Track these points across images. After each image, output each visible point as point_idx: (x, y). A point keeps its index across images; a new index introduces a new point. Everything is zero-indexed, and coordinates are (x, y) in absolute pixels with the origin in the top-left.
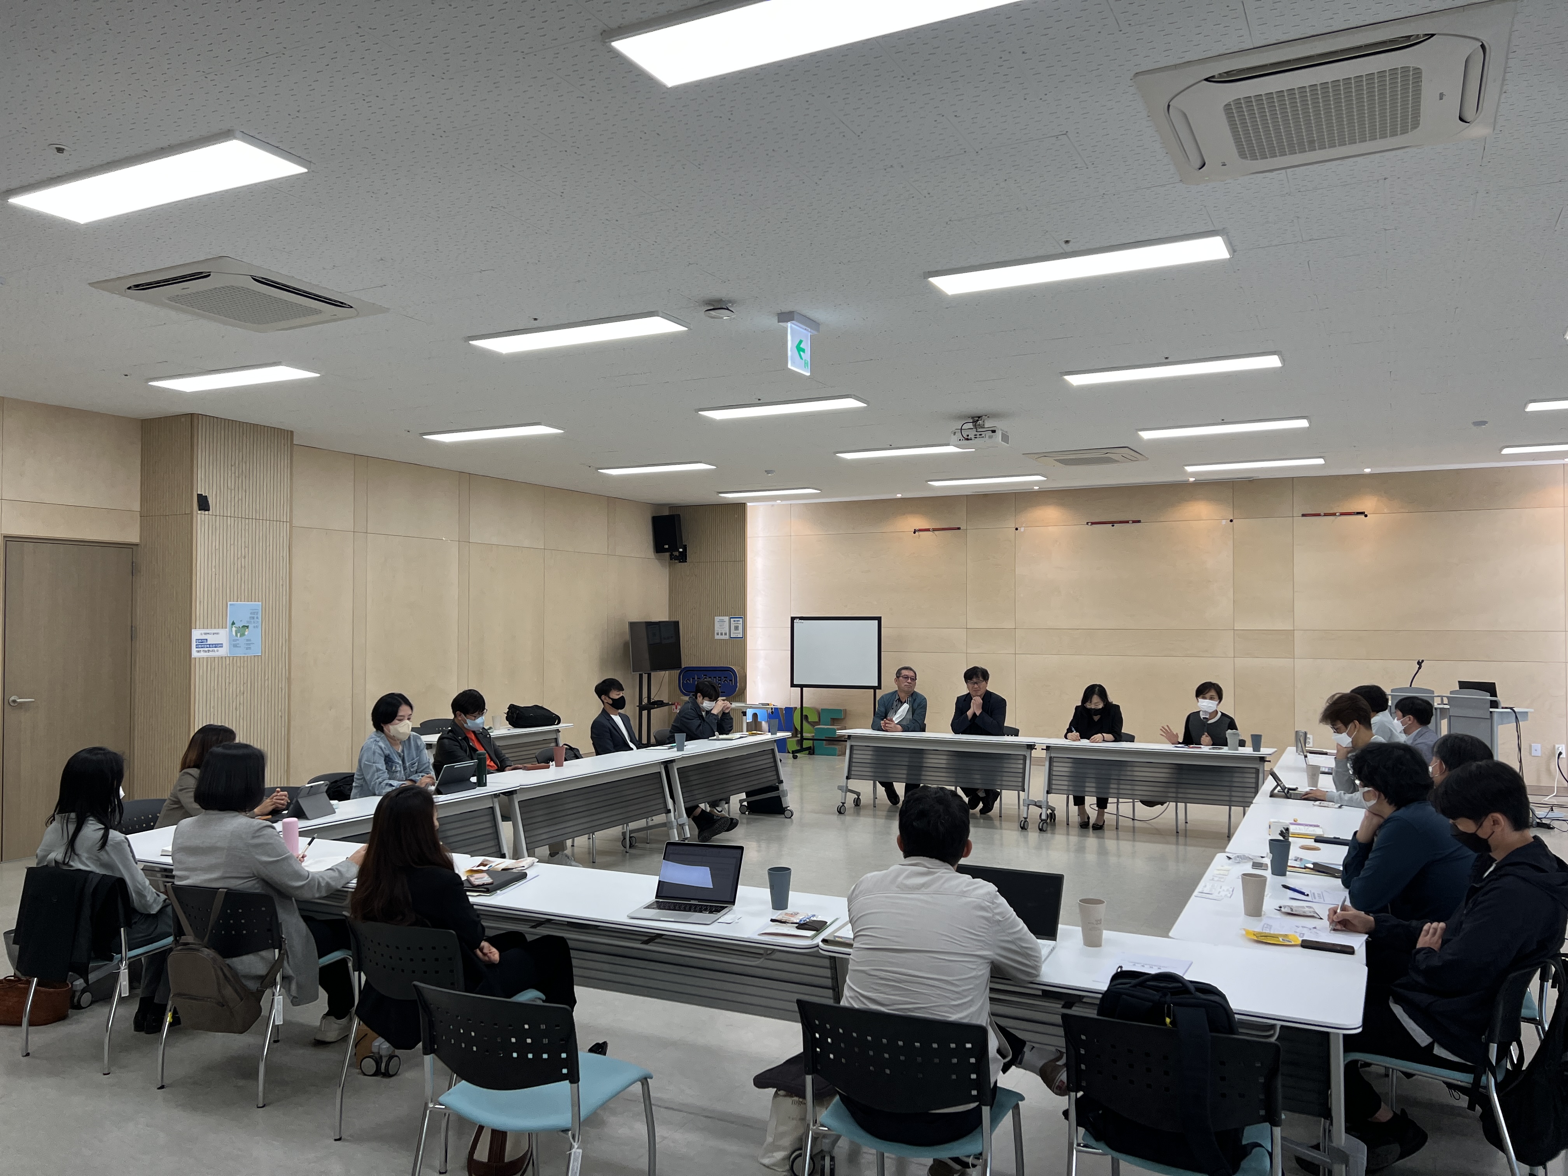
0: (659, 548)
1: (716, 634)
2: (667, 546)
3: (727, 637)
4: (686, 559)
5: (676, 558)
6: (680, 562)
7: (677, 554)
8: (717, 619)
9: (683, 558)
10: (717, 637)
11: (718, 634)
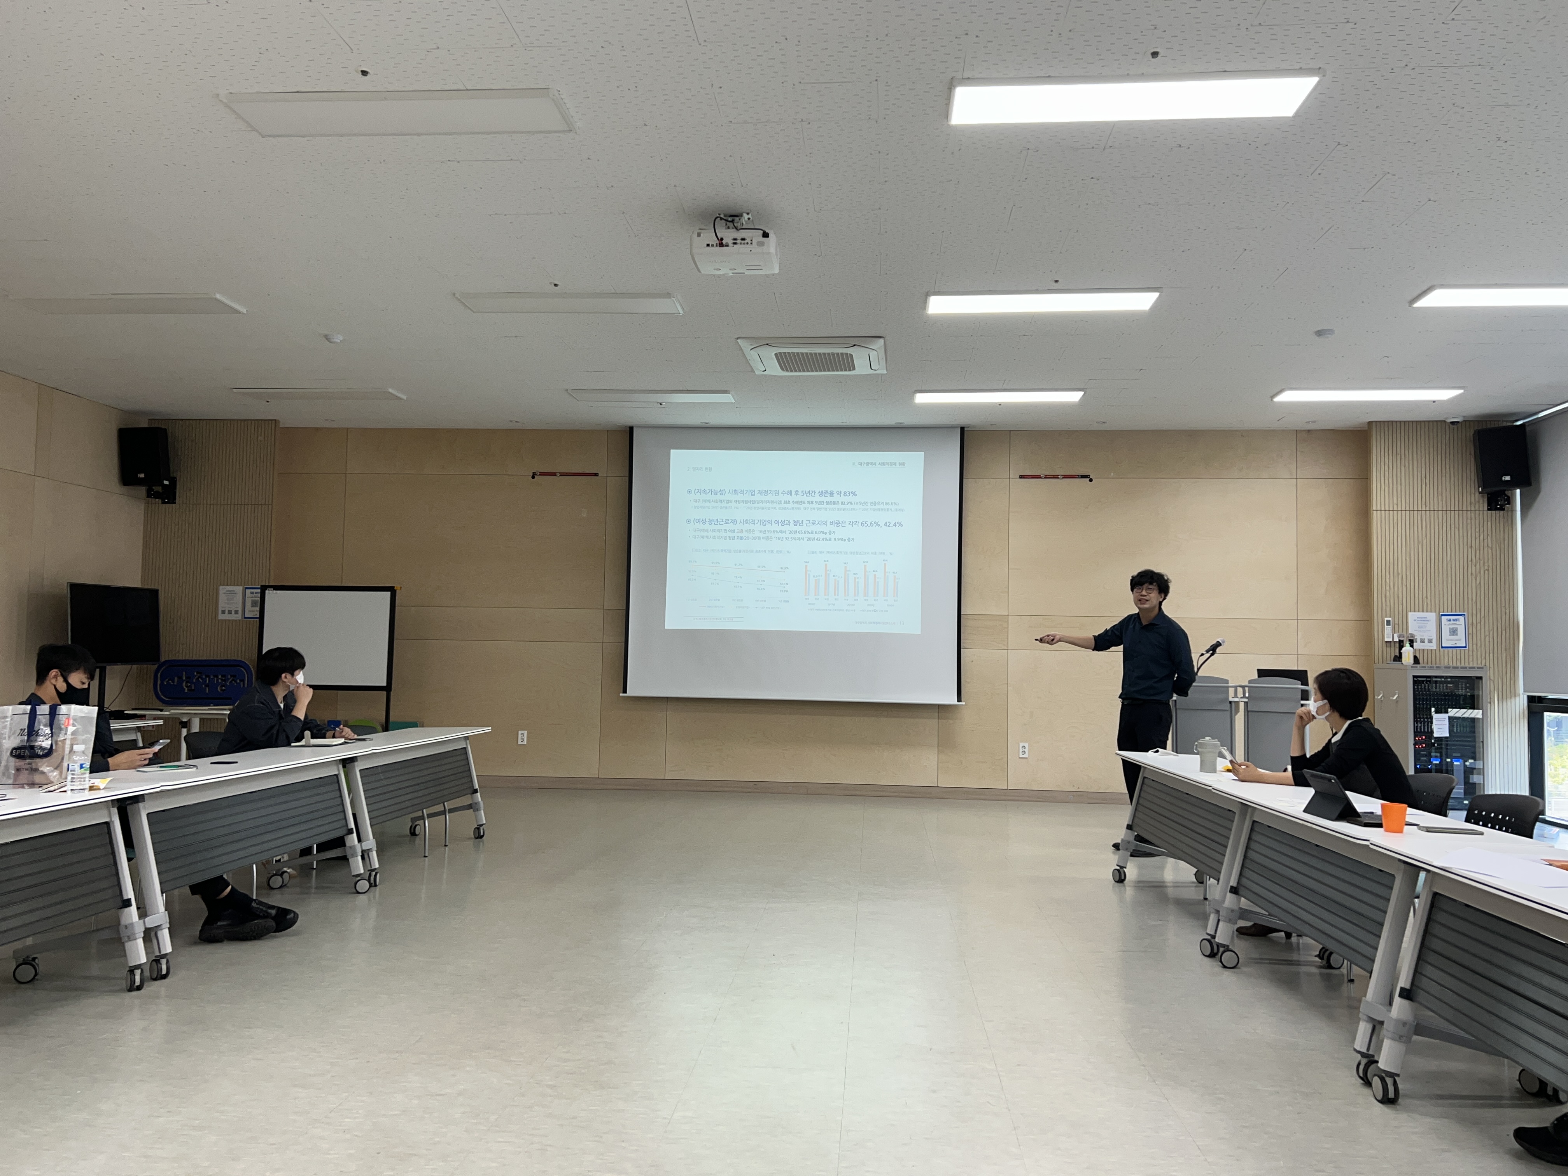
0: (127, 478)
1: (220, 612)
2: (142, 476)
3: (239, 616)
4: (175, 498)
5: (157, 496)
6: (164, 502)
7: (159, 489)
8: (223, 589)
9: (168, 496)
10: (221, 617)
11: (223, 612)
